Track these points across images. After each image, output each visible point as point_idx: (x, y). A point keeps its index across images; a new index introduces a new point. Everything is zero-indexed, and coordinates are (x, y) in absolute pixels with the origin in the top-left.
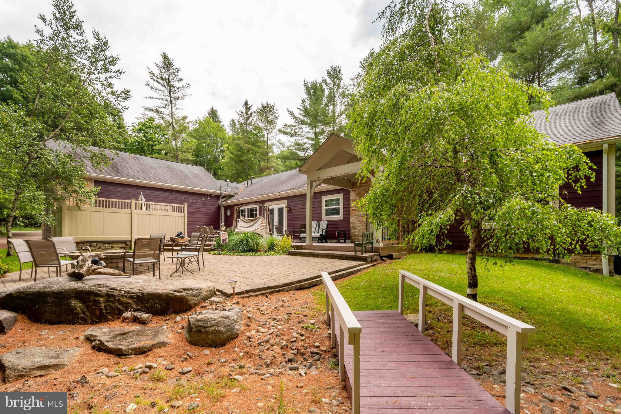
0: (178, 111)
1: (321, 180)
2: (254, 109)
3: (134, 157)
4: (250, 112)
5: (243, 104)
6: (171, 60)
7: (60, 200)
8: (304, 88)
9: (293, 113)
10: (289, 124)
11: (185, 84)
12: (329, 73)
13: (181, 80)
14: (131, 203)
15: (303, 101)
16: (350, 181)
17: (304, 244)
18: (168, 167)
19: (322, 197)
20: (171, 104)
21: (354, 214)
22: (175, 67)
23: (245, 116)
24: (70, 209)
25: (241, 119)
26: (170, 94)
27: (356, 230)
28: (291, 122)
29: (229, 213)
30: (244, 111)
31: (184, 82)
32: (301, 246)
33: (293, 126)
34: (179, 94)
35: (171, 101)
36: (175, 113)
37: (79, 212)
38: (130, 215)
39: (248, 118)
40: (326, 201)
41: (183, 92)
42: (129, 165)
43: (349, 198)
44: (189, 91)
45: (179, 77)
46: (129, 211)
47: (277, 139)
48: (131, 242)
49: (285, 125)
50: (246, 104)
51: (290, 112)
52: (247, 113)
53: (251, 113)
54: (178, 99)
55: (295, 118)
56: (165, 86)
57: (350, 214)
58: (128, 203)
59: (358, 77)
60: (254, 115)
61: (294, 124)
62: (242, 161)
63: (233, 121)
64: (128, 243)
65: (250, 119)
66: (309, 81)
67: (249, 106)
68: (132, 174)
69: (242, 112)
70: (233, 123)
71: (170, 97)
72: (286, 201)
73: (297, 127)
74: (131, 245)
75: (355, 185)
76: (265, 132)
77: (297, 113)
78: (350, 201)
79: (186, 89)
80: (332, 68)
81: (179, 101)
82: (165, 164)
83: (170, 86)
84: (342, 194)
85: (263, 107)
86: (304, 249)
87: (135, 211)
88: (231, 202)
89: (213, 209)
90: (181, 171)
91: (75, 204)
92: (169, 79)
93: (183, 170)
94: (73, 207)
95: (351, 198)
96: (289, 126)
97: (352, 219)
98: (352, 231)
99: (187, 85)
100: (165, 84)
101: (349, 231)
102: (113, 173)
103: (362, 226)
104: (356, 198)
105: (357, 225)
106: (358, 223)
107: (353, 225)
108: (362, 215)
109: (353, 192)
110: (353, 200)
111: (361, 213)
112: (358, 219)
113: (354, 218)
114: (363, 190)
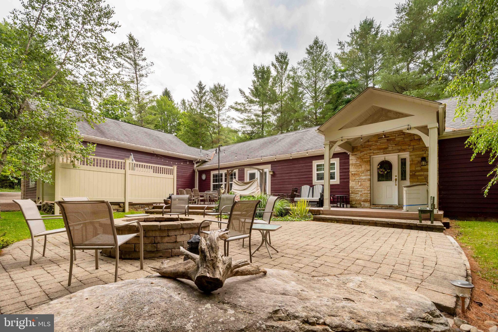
0: (143, 87)
1: (344, 139)
2: (207, 89)
3: (114, 122)
4: (203, 92)
5: (197, 84)
6: (136, 41)
7: (53, 157)
8: (253, 71)
9: (244, 93)
10: (239, 102)
11: (149, 63)
12: (277, 58)
13: (144, 59)
14: (125, 163)
15: (254, 82)
16: (351, 145)
17: (322, 209)
18: (146, 133)
19: (313, 162)
20: (137, 80)
21: (354, 178)
22: (140, 47)
23: (200, 95)
24: (65, 167)
25: (196, 97)
26: (136, 72)
27: (357, 195)
28: (242, 100)
29: (204, 177)
30: (198, 90)
31: (148, 61)
32: (319, 211)
33: (243, 104)
34: (143, 72)
35: (137, 78)
36: (141, 88)
37: (73, 171)
38: (124, 175)
39: (202, 97)
40: (318, 166)
41: (147, 70)
42: (111, 128)
43: (348, 162)
44: (152, 69)
45: (143, 57)
46: (123, 171)
47: (227, 116)
48: (124, 203)
49: (236, 103)
50: (200, 84)
51: (241, 92)
52: (200, 92)
53: (205, 93)
54: (143, 76)
55: (245, 97)
56: (131, 64)
57: (349, 178)
58: (122, 162)
59: (304, 62)
60: (207, 94)
61: (244, 102)
62: (196, 134)
63: (184, 101)
64: (122, 205)
65: (204, 98)
66: (258, 65)
67: (203, 86)
68: (116, 137)
69: (197, 91)
70: (184, 102)
71: (136, 73)
72: (269, 166)
73: (246, 105)
74: (124, 207)
75: (355, 150)
76: (216, 109)
77: (248, 93)
78: (349, 165)
79: (150, 67)
80: (280, 53)
81: (144, 78)
82: (142, 130)
83: (136, 64)
84: (338, 159)
85: (215, 87)
86: (323, 214)
87: (129, 172)
88: (206, 166)
89: (188, 173)
90: (158, 137)
91: (69, 161)
92: (135, 58)
93: (159, 136)
94: (67, 164)
95: (351, 162)
96: (239, 104)
97: (352, 184)
98: (352, 196)
99: (151, 64)
100: (132, 63)
101: (349, 195)
102: (99, 134)
103: (364, 191)
104: (357, 162)
105: (358, 190)
106: (360, 187)
107: (353, 190)
108: (365, 179)
109: (352, 156)
110: (352, 165)
111: (364, 178)
112: (360, 184)
113: (354, 183)
114: (366, 154)
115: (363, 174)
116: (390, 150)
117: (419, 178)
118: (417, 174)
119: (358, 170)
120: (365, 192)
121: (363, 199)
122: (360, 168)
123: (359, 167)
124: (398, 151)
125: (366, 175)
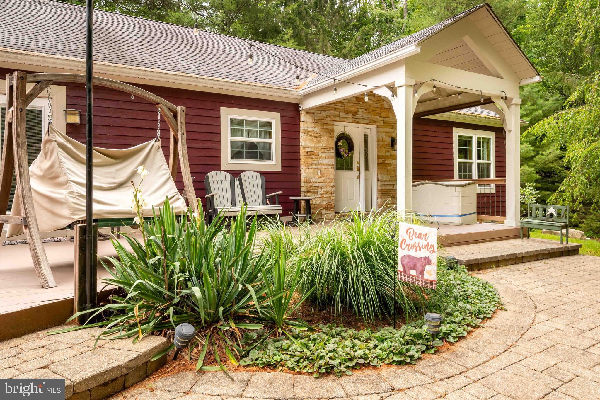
19: (223, 109)
21: (308, 161)
27: (316, 196)
40: (233, 122)
43: (298, 125)
57: (299, 160)
78: (299, 133)
84: (278, 116)
95: (304, 127)
97: (305, 172)
103: (327, 187)
104: (315, 130)
105: (317, 185)
106: (320, 180)
107: (309, 185)
108: (328, 165)
109: (308, 116)
110: (307, 132)
111: (325, 161)
112: (319, 174)
113: (311, 170)
114: (330, 117)
115: (324, 155)
116: (359, 116)
117: (389, 168)
118: (387, 162)
119: (317, 146)
120: (328, 189)
121: (325, 203)
122: (319, 142)
123: (319, 139)
124: (368, 121)
125: (329, 158)
